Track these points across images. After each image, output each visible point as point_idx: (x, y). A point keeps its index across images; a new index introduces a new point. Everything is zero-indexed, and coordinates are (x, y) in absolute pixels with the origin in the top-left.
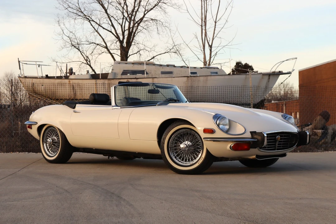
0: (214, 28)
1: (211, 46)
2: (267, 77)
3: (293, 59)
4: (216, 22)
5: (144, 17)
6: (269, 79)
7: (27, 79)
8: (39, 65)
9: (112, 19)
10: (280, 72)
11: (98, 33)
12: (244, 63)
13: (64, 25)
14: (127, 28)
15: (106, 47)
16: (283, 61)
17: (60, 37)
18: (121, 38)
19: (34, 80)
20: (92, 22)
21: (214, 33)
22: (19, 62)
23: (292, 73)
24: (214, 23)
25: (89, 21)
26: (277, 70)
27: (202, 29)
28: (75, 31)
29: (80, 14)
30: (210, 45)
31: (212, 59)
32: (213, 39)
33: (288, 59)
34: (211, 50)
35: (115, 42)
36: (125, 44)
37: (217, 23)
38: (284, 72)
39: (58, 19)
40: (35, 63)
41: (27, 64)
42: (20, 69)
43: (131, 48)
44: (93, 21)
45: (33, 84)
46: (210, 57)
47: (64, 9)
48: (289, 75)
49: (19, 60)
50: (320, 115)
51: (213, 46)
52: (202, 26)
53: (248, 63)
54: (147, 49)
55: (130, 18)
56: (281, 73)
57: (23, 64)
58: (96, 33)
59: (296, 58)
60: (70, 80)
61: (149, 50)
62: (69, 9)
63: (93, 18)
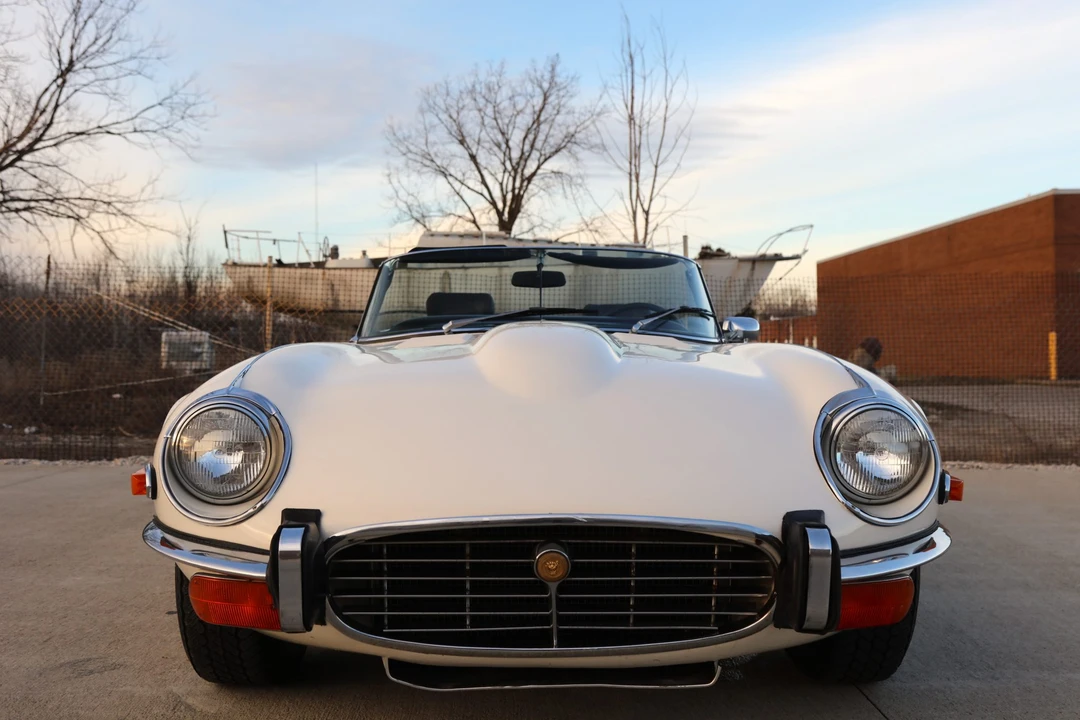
0: (652, 179)
1: (647, 213)
2: (748, 266)
3: (804, 227)
4: (656, 167)
5: (538, 168)
6: (753, 269)
7: (238, 270)
8: (275, 241)
9: (485, 173)
10: (776, 255)
11: (461, 197)
12: (715, 247)
13: (399, 182)
14: (510, 187)
15: (474, 222)
16: (781, 234)
17: (393, 203)
18: (500, 205)
19: (252, 269)
20: (451, 179)
21: (653, 187)
22: (225, 232)
23: (803, 258)
24: (654, 169)
25: (445, 176)
26: (771, 252)
27: (631, 180)
28: (418, 193)
29: (428, 163)
30: (646, 209)
31: (649, 237)
32: (651, 200)
33: (792, 226)
34: (647, 220)
35: (487, 211)
36: (506, 216)
37: (659, 169)
38: (785, 255)
39: (387, 172)
40: (254, 235)
41: (247, 238)
42: (227, 246)
43: (517, 222)
44: (451, 175)
45: (250, 280)
46: (646, 234)
47: (400, 154)
48: (795, 262)
49: (226, 229)
50: (863, 346)
51: (651, 211)
52: (630, 174)
53: (723, 247)
54: (546, 225)
55: (516, 171)
56: (778, 258)
57: (241, 239)
58: (457, 198)
59: (812, 226)
60: (327, 271)
61: (550, 226)
62: (410, 155)
63: (452, 171)
